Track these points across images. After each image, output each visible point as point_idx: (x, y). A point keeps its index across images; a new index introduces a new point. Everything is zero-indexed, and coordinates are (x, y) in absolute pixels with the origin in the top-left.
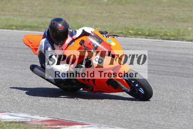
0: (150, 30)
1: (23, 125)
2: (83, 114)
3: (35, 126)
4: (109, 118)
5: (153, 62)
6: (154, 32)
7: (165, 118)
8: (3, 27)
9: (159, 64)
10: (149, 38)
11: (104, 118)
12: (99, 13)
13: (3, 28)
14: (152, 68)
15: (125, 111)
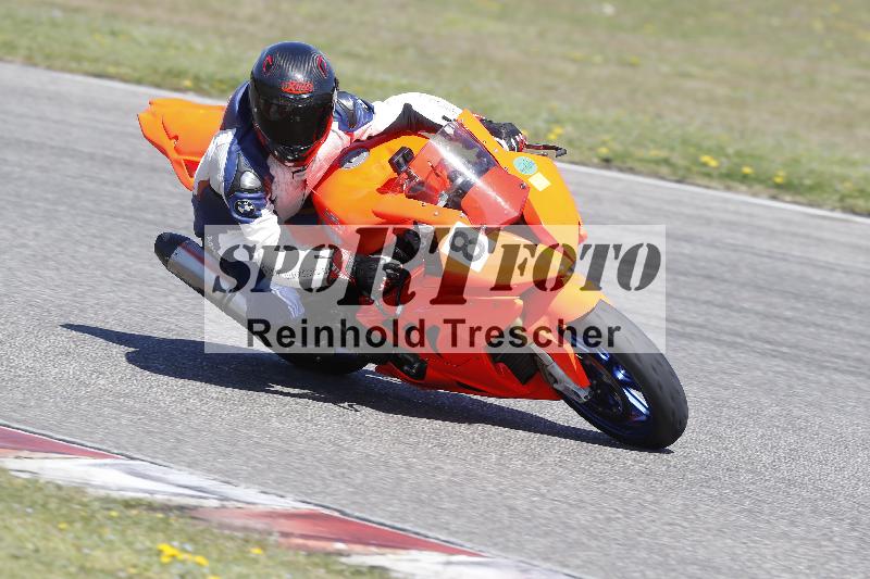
0: (796, 161)
1: (181, 520)
2: (454, 506)
3: (236, 534)
4: (573, 535)
5: (793, 309)
6: (811, 172)
7: (823, 564)
8: (137, 75)
9: (819, 320)
10: (788, 198)
11: (547, 534)
12: (574, 61)
13: (139, 82)
14: (784, 336)
15: (647, 514)
